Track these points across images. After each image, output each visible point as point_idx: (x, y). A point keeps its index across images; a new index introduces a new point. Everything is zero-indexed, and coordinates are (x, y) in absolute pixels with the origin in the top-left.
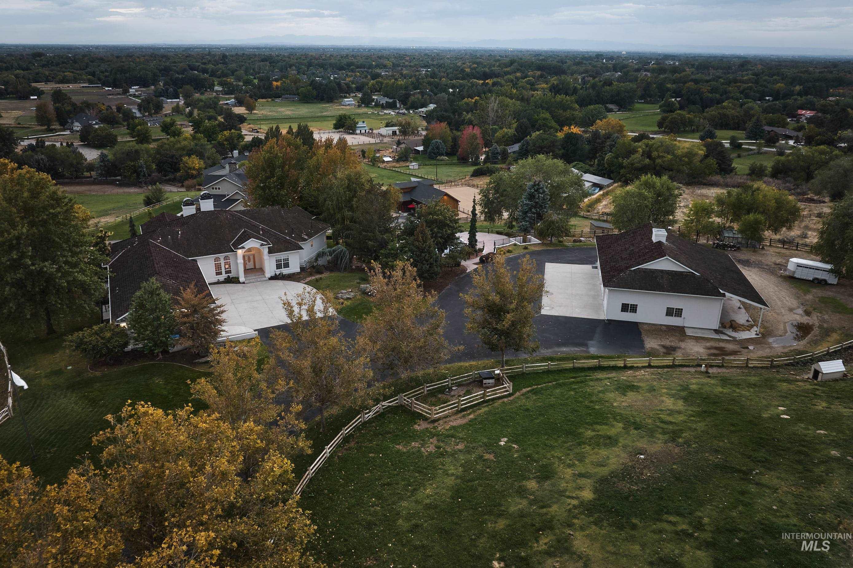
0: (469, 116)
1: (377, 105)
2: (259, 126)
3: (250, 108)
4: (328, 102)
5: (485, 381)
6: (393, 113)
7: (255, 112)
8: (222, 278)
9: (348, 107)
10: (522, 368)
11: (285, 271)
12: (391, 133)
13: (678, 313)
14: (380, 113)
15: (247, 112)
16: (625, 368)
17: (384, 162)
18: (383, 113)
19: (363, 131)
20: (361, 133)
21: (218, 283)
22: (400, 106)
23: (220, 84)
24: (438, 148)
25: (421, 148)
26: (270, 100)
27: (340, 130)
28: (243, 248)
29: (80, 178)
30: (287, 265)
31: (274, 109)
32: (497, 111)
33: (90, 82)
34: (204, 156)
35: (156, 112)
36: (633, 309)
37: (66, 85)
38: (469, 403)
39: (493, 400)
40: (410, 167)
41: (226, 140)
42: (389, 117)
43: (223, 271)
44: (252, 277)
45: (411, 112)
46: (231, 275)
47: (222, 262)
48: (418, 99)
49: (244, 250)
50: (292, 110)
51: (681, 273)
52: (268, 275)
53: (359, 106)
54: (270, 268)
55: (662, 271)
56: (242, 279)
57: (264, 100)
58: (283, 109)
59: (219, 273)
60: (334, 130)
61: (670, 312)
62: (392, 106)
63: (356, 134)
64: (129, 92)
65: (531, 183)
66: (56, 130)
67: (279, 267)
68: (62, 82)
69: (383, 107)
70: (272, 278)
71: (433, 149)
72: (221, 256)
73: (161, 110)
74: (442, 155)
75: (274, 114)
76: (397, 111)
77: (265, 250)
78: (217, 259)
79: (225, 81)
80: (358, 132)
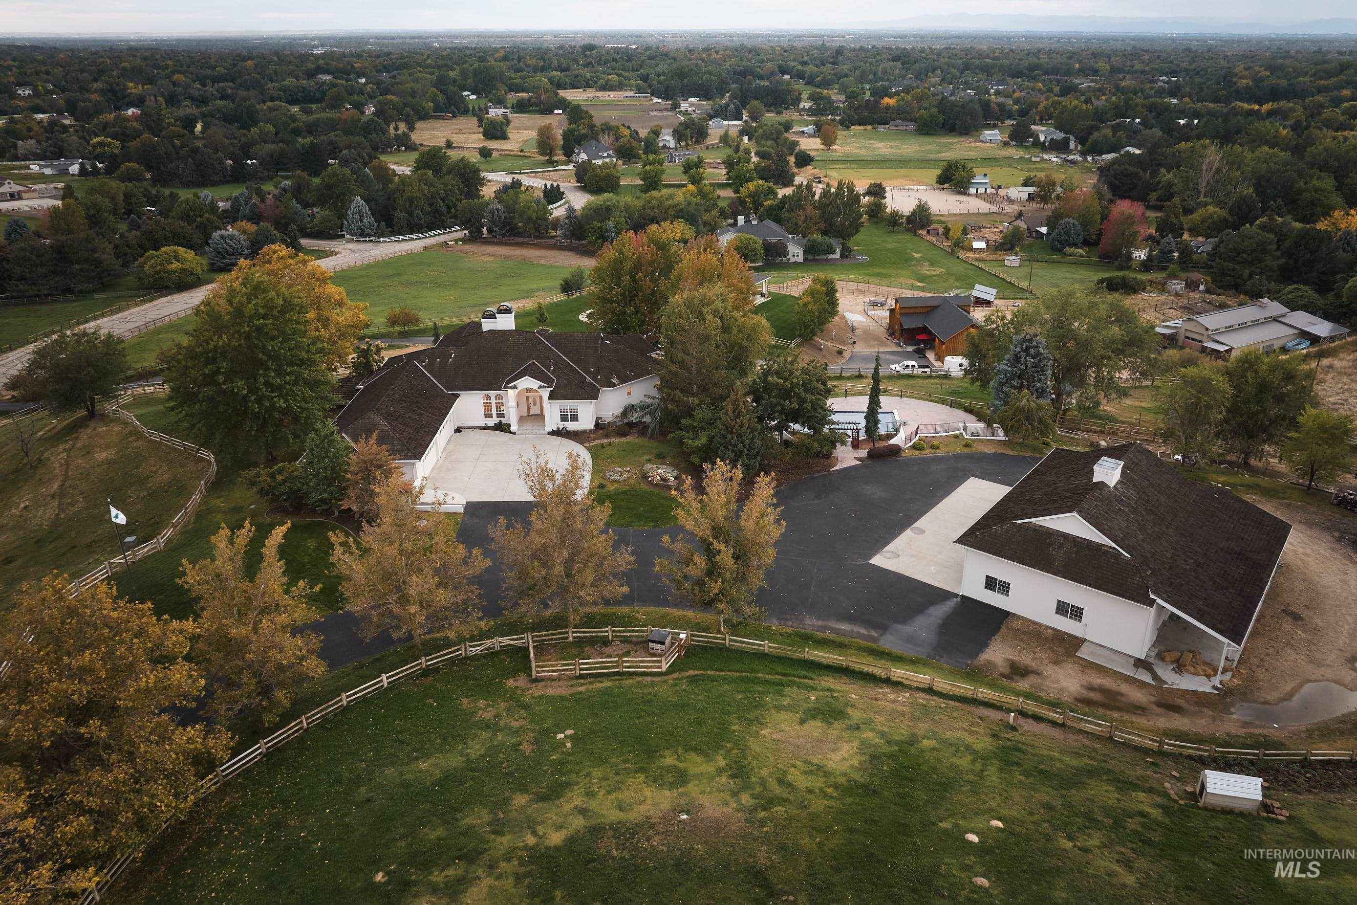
0: (1170, 176)
1: (1037, 144)
2: (824, 172)
3: (828, 141)
4: (961, 134)
5: (651, 645)
6: (1055, 160)
7: (835, 147)
8: (491, 422)
9: (988, 145)
10: (724, 639)
11: (571, 426)
12: (1026, 197)
13: (1077, 613)
14: (1034, 159)
15: (822, 147)
16: (888, 681)
17: (971, 249)
18: (1038, 159)
19: (981, 191)
20: (977, 194)
21: (486, 428)
22: (1076, 147)
23: (812, 98)
24: (1067, 233)
25: (1044, 230)
26: (870, 127)
27: (946, 186)
28: (515, 387)
29: (543, 238)
30: (575, 418)
31: (867, 143)
32: (1218, 170)
33: (640, 90)
34: (697, 222)
35: (698, 142)
36: (1004, 588)
37: (606, 94)
38: (600, 668)
39: (631, 674)
40: (1007, 263)
41: (749, 196)
42: (1046, 166)
43: (494, 413)
44: (529, 427)
45: (1089, 159)
46: (504, 420)
47: (493, 401)
48: (1105, 136)
49: (517, 391)
50: (895, 147)
51: (1100, 546)
52: (549, 428)
53: (1006, 144)
54: (552, 420)
55: (1066, 536)
56: (513, 428)
57: (862, 128)
58: (880, 145)
59: (488, 416)
60: (938, 186)
61: (1062, 608)
62: (1060, 147)
63: (969, 195)
64: (679, 107)
65: (1020, 337)
66: (557, 163)
67: (564, 418)
68: (603, 88)
69: (1043, 147)
70: (550, 433)
71: (1059, 234)
72: (493, 394)
73: (705, 137)
74: (1075, 245)
75: (863, 152)
76: (1064, 156)
77: (546, 393)
78: (488, 397)
79: (819, 93)
80: (973, 191)
